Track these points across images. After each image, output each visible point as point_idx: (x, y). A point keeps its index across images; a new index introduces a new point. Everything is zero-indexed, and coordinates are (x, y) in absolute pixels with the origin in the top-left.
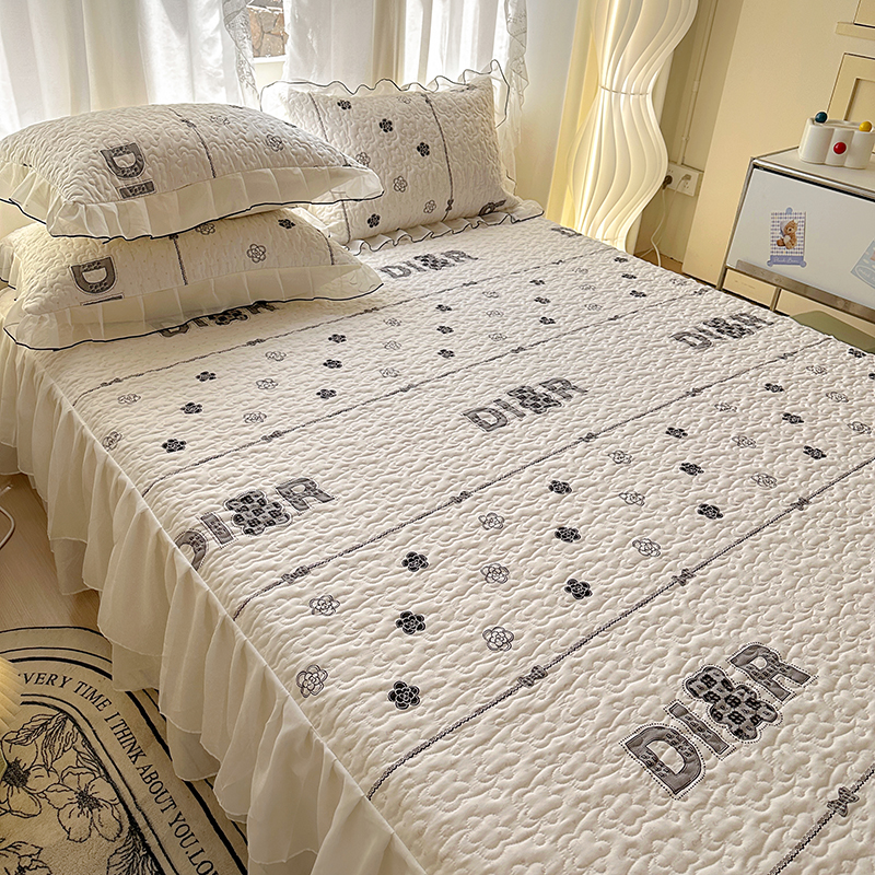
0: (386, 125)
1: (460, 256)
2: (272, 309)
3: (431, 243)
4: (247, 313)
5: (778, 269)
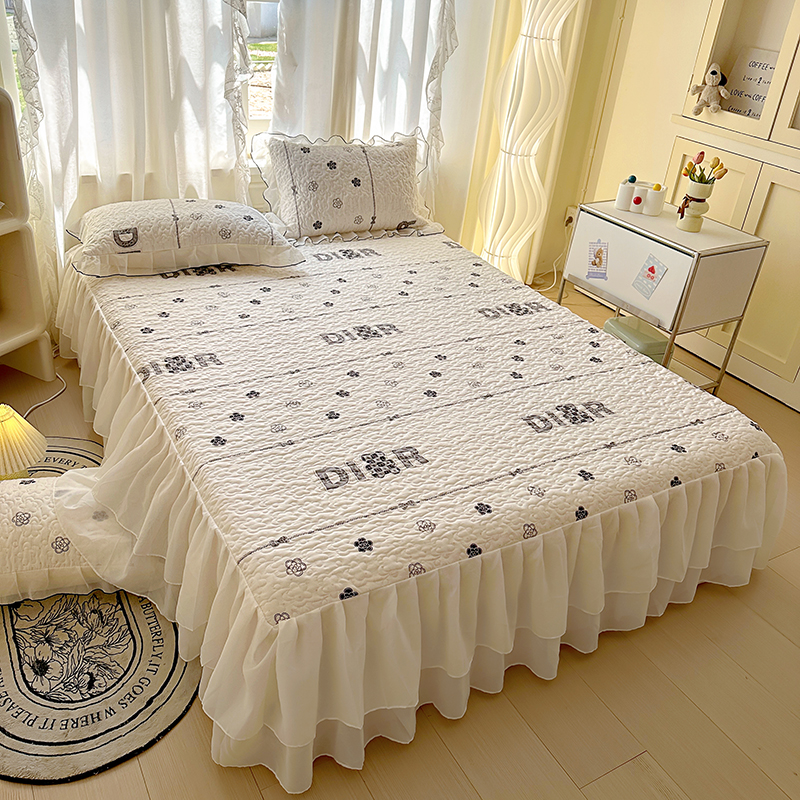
0: (332, 165)
1: (369, 252)
2: (234, 270)
3: (355, 243)
4: (217, 270)
5: (592, 281)
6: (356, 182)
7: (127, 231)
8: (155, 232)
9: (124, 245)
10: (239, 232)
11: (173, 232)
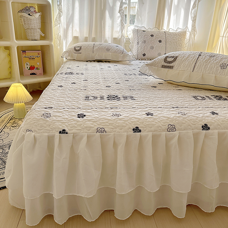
0: (152, 36)
6: (160, 41)
7: (79, 47)
8: (87, 48)
9: (76, 50)
10: (112, 49)
11: (92, 48)
